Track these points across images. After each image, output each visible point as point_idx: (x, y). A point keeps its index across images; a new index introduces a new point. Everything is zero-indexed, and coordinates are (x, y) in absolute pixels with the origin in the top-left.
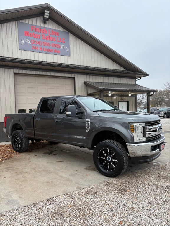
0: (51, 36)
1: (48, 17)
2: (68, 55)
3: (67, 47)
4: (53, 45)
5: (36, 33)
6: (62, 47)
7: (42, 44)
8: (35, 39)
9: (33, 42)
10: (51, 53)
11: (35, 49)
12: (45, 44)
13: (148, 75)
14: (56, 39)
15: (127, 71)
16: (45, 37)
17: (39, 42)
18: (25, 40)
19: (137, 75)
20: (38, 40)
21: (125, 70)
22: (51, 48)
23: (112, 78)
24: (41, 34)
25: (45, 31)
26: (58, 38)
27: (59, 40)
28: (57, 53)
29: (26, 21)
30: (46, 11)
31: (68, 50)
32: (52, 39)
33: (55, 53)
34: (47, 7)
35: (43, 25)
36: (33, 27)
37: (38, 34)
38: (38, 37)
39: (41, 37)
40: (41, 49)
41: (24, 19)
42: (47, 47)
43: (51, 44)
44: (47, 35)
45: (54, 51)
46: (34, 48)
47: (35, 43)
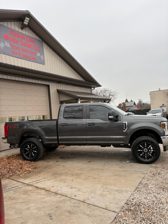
0: (28, 43)
1: (27, 24)
2: (43, 63)
3: (42, 56)
4: (31, 52)
5: (15, 38)
6: (38, 54)
7: (21, 50)
8: (14, 44)
9: (12, 46)
10: (28, 59)
11: (14, 54)
12: (23, 50)
13: (101, 86)
14: (33, 47)
15: (86, 82)
16: (23, 43)
17: (18, 47)
18: (4, 44)
19: (92, 86)
20: (16, 45)
21: (84, 80)
22: (28, 54)
23: (77, 87)
24: (19, 39)
25: (22, 36)
26: (34, 45)
27: (35, 48)
28: (34, 60)
29: (5, 24)
30: (26, 18)
31: (43, 58)
32: (29, 46)
33: (32, 60)
34: (27, 14)
35: (20, 31)
36: (12, 31)
37: (17, 39)
38: (17, 42)
39: (19, 42)
40: (20, 54)
41: (3, 21)
42: (25, 54)
43: (28, 51)
44: (25, 41)
45: (31, 58)
46: (13, 52)
47: (14, 47)
